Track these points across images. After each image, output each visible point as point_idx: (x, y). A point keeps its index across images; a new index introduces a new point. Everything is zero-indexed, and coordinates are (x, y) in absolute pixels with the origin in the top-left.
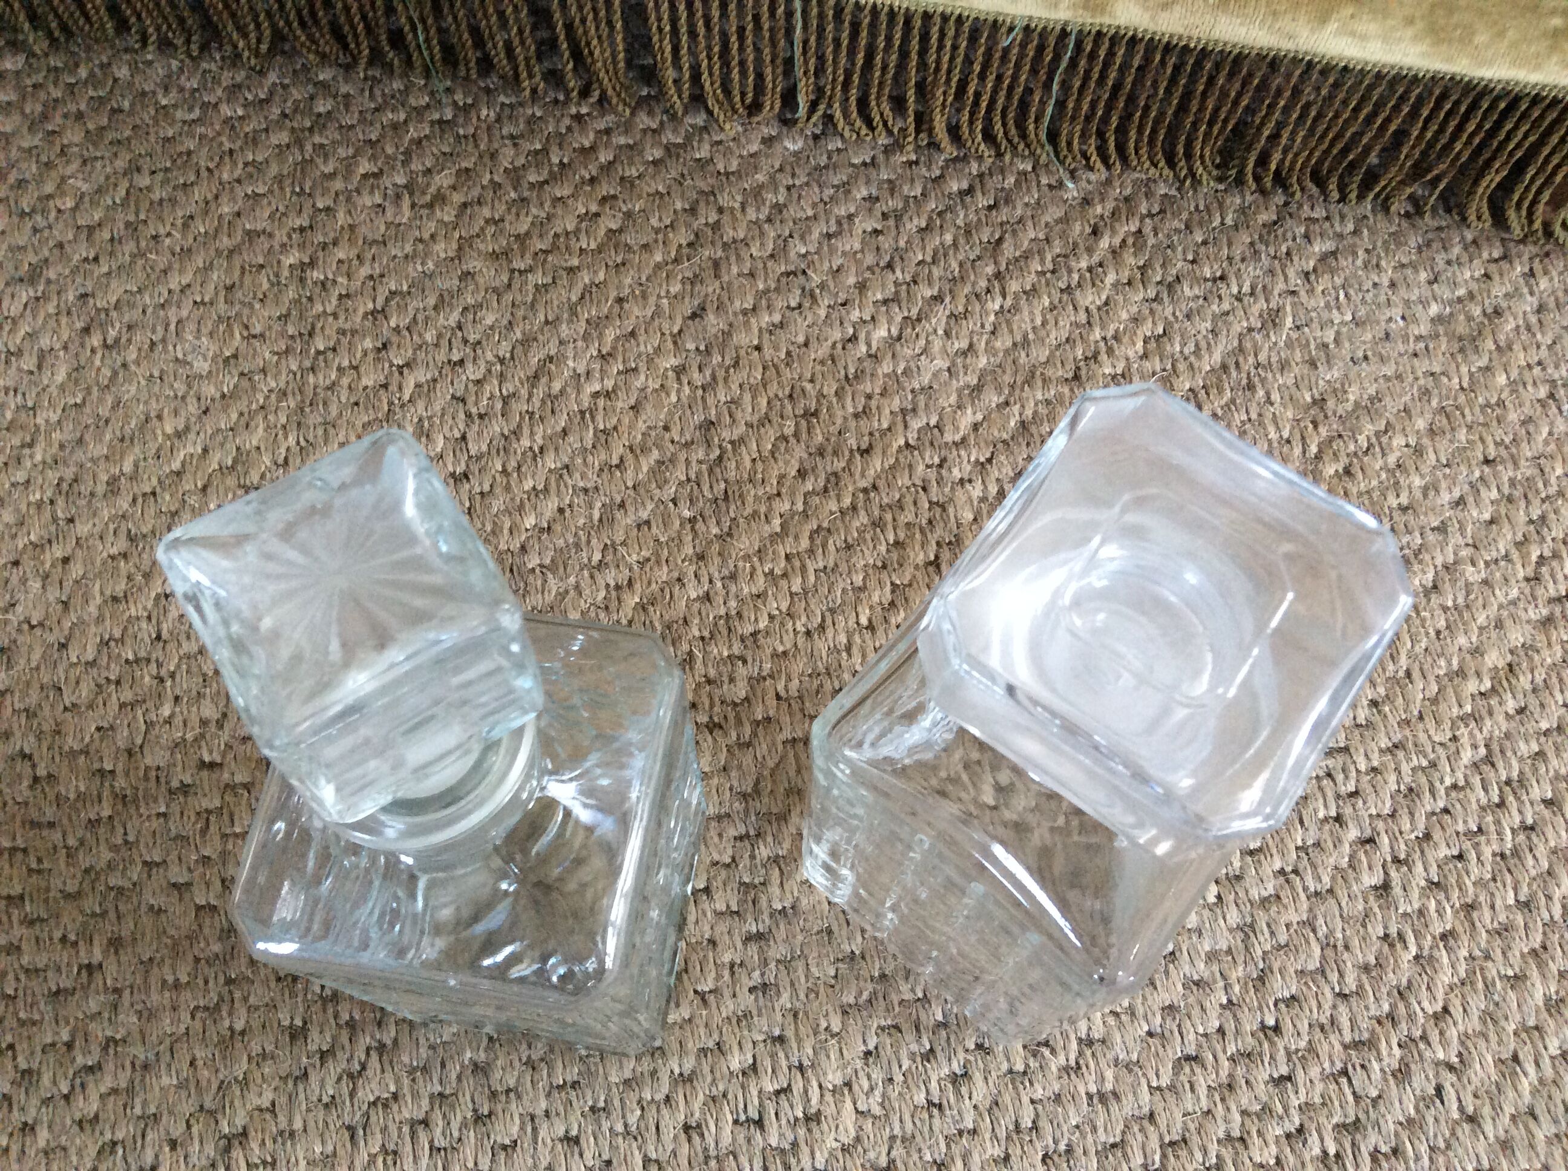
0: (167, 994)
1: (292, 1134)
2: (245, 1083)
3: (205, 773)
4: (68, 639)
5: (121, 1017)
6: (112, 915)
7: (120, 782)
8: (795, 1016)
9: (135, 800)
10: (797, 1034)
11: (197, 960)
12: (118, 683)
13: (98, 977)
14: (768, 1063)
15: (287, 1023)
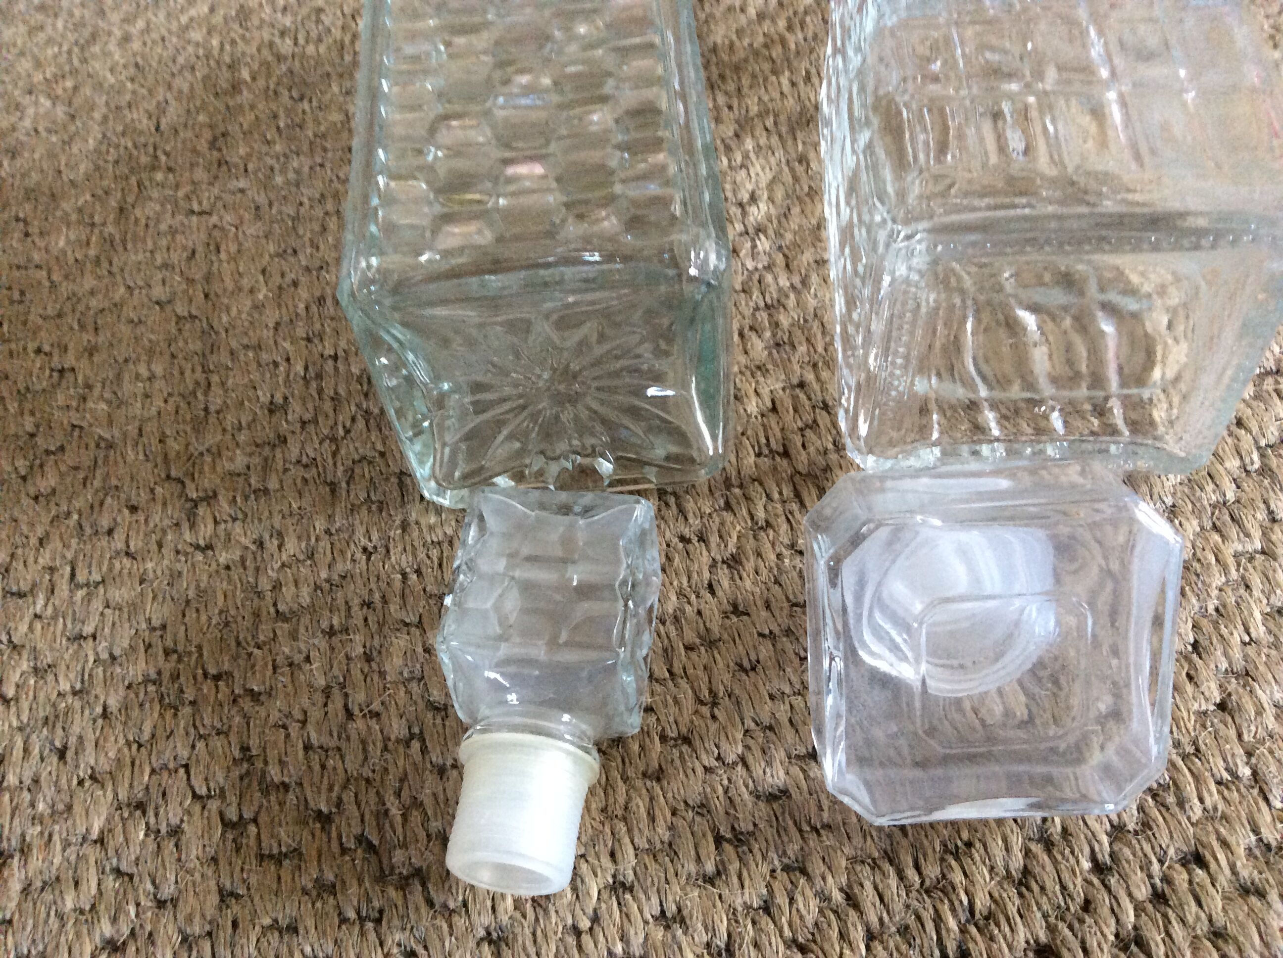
0: (140, 385)
1: (266, 491)
2: (217, 453)
3: (194, 218)
4: (71, 139)
5: (90, 404)
6: (90, 328)
7: (110, 229)
8: (815, 366)
9: (124, 242)
10: (818, 379)
11: (173, 356)
12: (117, 162)
13: (69, 376)
14: (788, 403)
15: (265, 399)
